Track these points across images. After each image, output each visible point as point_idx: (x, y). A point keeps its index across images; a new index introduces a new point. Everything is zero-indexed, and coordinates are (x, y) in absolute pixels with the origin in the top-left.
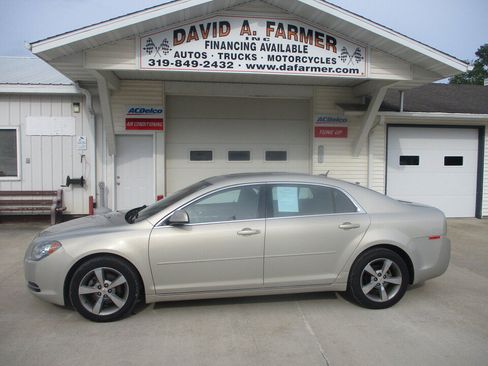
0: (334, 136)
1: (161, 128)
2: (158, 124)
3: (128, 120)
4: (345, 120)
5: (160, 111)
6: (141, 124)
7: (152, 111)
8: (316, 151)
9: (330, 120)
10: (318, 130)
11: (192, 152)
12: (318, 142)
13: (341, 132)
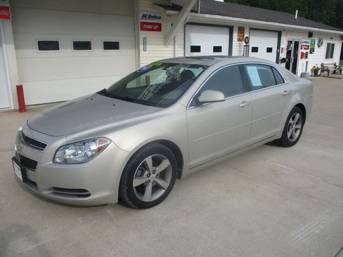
0: (152, 30)
1: (8, 17)
2: (5, 13)
4: (160, 18)
8: (141, 42)
9: (151, 17)
10: (142, 24)
12: (143, 34)
13: (157, 27)
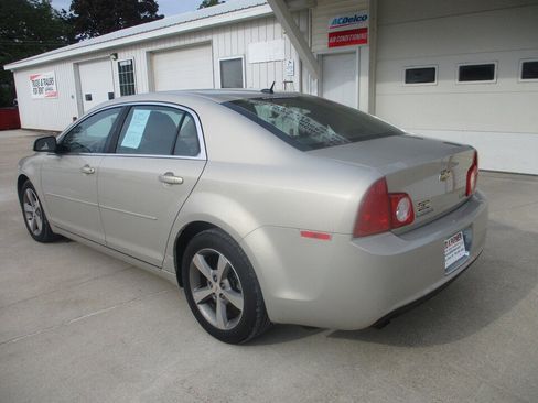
1: (364, 41)
2: (362, 36)
3: (331, 35)
5: (364, 18)
6: (343, 38)
7: (356, 19)
11: (408, 71)
